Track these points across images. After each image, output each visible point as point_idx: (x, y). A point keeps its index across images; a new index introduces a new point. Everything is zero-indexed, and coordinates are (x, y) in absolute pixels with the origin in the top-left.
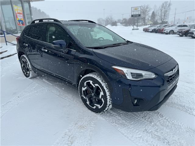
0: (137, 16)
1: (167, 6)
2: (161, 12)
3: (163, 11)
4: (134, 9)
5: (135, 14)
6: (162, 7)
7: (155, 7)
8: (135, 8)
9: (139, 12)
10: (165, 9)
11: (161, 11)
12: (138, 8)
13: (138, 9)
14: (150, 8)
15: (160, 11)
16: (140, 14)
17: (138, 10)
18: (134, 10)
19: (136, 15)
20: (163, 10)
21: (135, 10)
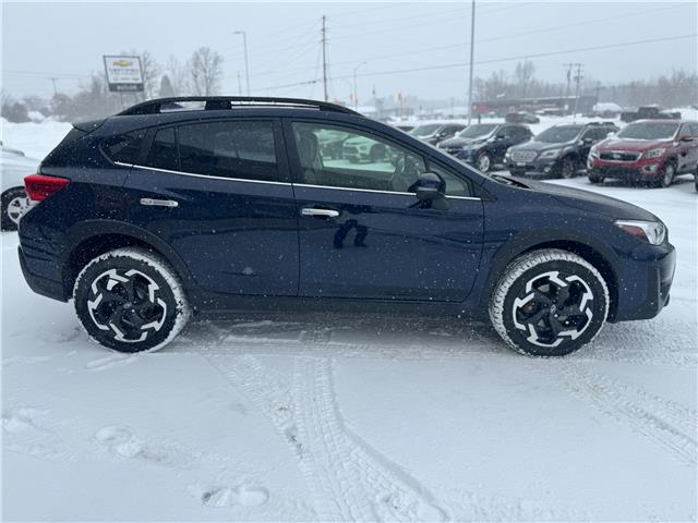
0: (131, 88)
1: (211, 62)
2: (196, 81)
3: (199, 78)
4: (115, 64)
5: (120, 81)
6: (196, 65)
7: (172, 60)
8: (117, 60)
9: (135, 76)
10: (205, 71)
11: (196, 76)
12: (129, 60)
13: (131, 64)
14: (156, 65)
15: (191, 76)
16: (140, 81)
17: (129, 67)
18: (116, 67)
19: (129, 85)
20: (201, 76)
21: (119, 67)
